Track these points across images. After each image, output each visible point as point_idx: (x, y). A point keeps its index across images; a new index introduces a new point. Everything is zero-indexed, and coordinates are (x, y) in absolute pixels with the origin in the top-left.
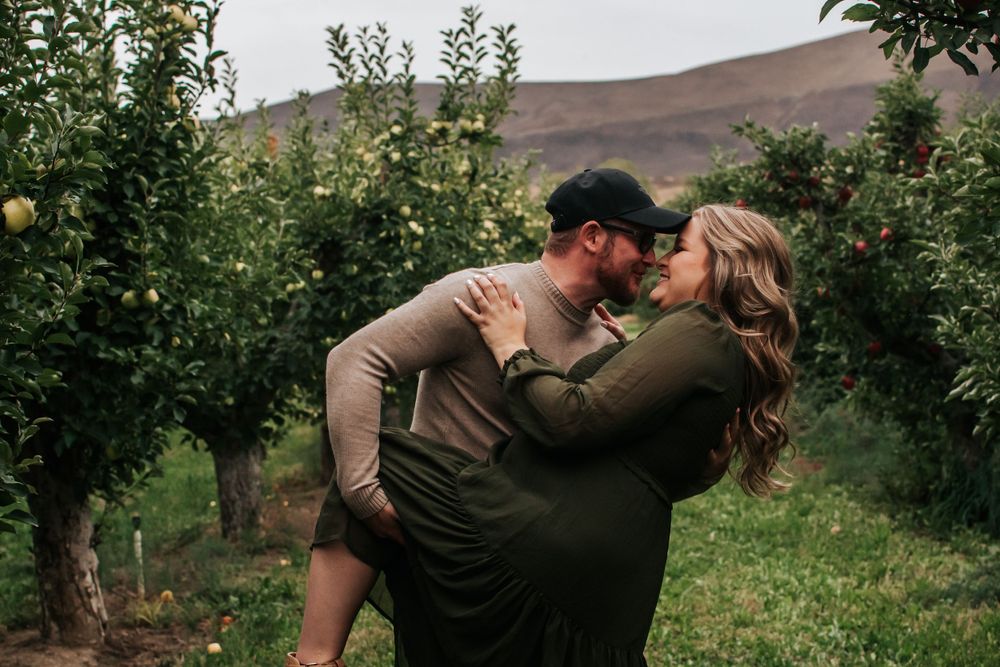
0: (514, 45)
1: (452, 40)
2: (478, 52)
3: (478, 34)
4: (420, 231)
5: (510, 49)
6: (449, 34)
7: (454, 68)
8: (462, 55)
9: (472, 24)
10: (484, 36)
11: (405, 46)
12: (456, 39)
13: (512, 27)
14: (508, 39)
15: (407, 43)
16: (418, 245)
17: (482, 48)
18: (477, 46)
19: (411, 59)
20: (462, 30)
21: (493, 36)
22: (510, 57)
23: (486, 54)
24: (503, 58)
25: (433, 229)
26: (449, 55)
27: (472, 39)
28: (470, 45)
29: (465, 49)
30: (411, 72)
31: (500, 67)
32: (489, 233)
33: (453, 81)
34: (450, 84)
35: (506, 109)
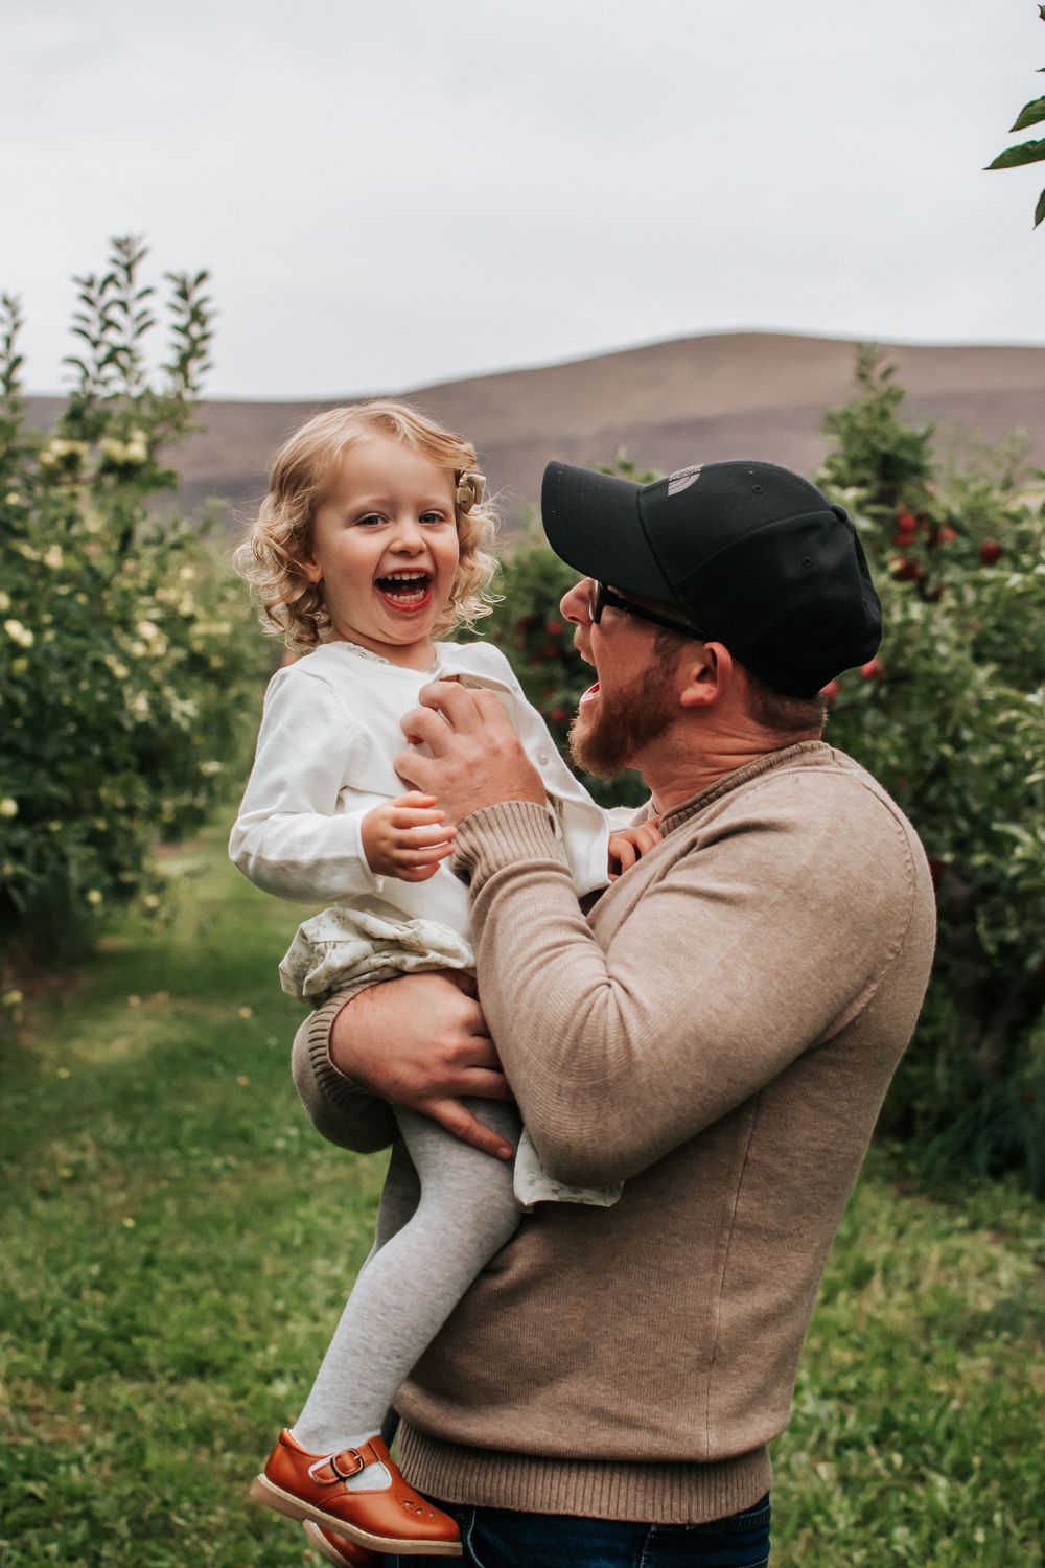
0: (206, 308)
1: (93, 293)
2: (138, 318)
3: (139, 286)
4: (26, 638)
5: (197, 316)
6: (90, 284)
7: (96, 344)
8: (109, 324)
9: (128, 268)
10: (148, 291)
11: (6, 302)
12: (102, 291)
13: (202, 277)
14: (196, 295)
15: (11, 296)
16: (21, 664)
17: (145, 313)
18: (136, 308)
19: (16, 326)
20: (111, 279)
21: (167, 291)
22: (195, 331)
23: (150, 324)
24: (184, 331)
25: (50, 636)
26: (86, 320)
27: (129, 295)
28: (124, 305)
29: (115, 313)
30: (18, 348)
31: (178, 347)
32: (146, 643)
33: (92, 369)
34: (87, 374)
35: (187, 423)
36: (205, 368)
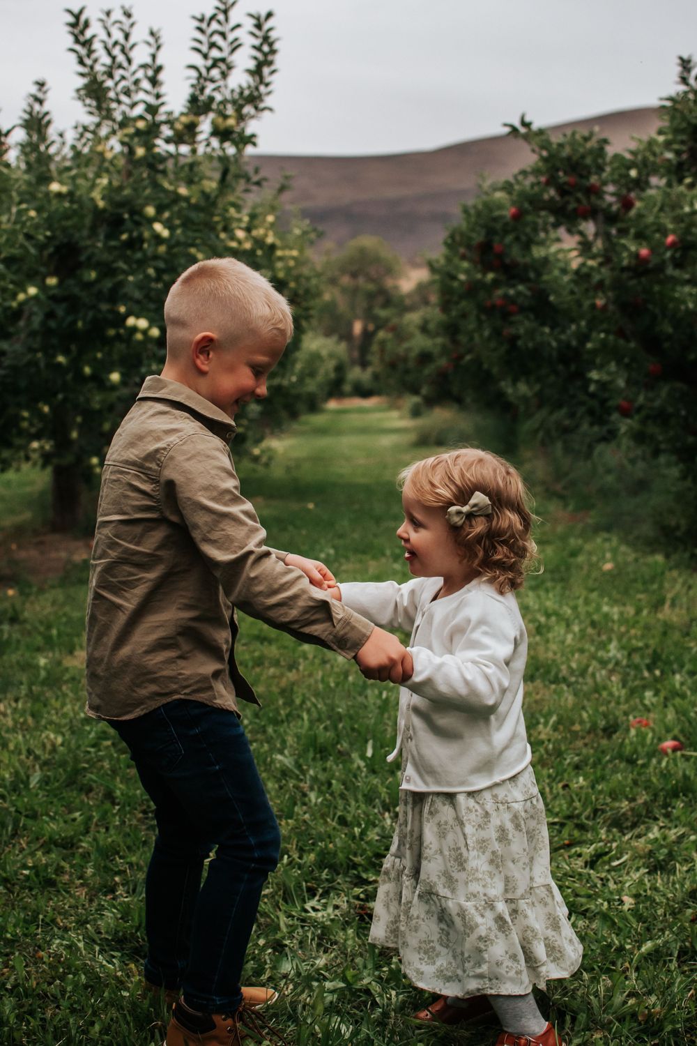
0: (273, 35)
1: (204, 26)
2: (232, 43)
3: (232, 23)
4: (165, 233)
5: (266, 39)
6: (201, 20)
7: (205, 56)
8: (213, 45)
9: (225, 12)
10: (238, 26)
11: (152, 34)
12: (209, 25)
13: (269, 15)
14: (266, 26)
15: (155, 30)
16: (162, 249)
17: (236, 39)
18: (231, 37)
19: (158, 48)
20: (213, 18)
21: (249, 24)
22: (266, 48)
23: (239, 45)
24: (258, 49)
25: (179, 231)
26: (200, 42)
27: (226, 28)
28: (223, 35)
29: (217, 39)
30: (159, 62)
31: (255, 58)
32: (240, 242)
33: (204, 71)
34: (200, 74)
35: (262, 105)
36: (273, 72)
